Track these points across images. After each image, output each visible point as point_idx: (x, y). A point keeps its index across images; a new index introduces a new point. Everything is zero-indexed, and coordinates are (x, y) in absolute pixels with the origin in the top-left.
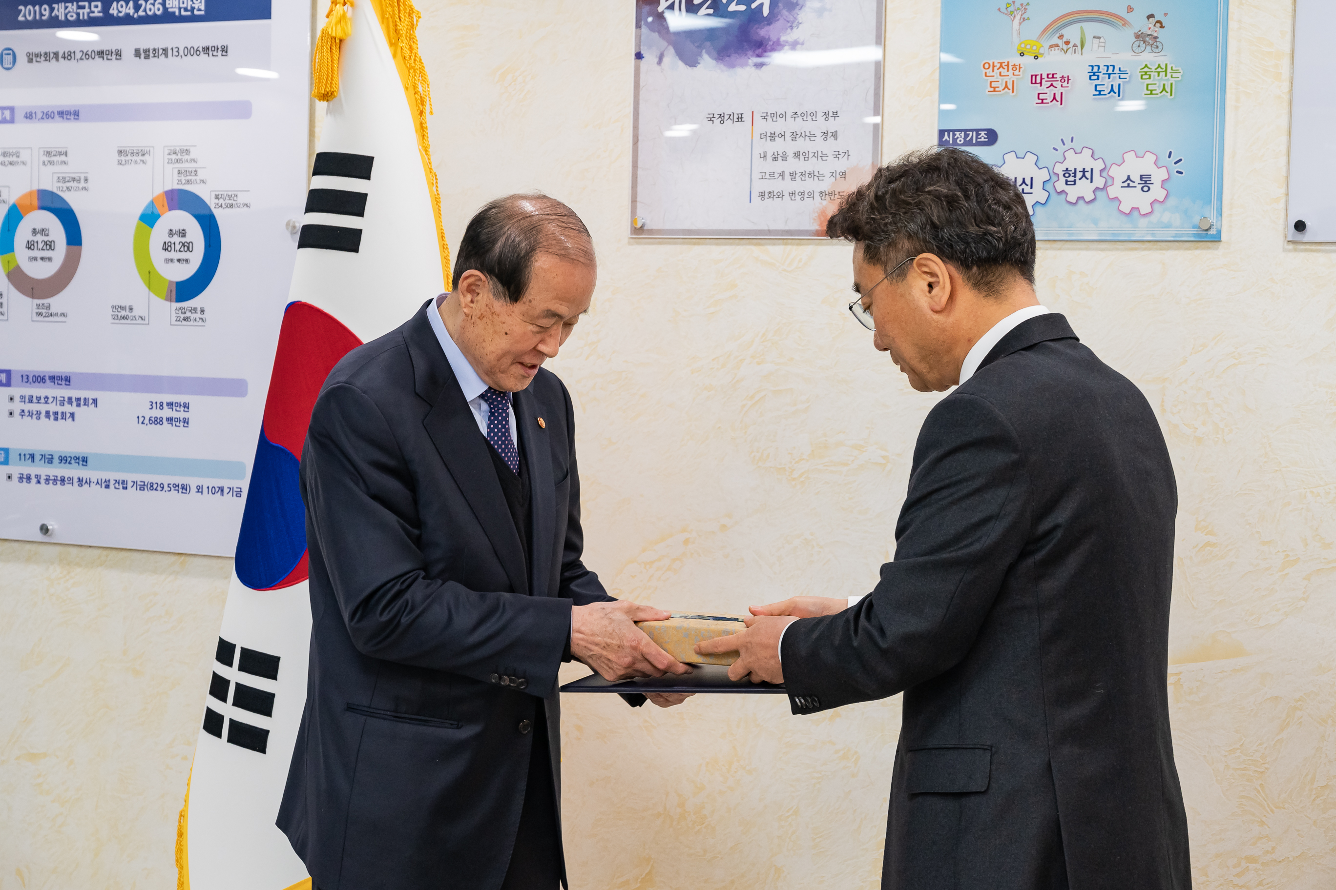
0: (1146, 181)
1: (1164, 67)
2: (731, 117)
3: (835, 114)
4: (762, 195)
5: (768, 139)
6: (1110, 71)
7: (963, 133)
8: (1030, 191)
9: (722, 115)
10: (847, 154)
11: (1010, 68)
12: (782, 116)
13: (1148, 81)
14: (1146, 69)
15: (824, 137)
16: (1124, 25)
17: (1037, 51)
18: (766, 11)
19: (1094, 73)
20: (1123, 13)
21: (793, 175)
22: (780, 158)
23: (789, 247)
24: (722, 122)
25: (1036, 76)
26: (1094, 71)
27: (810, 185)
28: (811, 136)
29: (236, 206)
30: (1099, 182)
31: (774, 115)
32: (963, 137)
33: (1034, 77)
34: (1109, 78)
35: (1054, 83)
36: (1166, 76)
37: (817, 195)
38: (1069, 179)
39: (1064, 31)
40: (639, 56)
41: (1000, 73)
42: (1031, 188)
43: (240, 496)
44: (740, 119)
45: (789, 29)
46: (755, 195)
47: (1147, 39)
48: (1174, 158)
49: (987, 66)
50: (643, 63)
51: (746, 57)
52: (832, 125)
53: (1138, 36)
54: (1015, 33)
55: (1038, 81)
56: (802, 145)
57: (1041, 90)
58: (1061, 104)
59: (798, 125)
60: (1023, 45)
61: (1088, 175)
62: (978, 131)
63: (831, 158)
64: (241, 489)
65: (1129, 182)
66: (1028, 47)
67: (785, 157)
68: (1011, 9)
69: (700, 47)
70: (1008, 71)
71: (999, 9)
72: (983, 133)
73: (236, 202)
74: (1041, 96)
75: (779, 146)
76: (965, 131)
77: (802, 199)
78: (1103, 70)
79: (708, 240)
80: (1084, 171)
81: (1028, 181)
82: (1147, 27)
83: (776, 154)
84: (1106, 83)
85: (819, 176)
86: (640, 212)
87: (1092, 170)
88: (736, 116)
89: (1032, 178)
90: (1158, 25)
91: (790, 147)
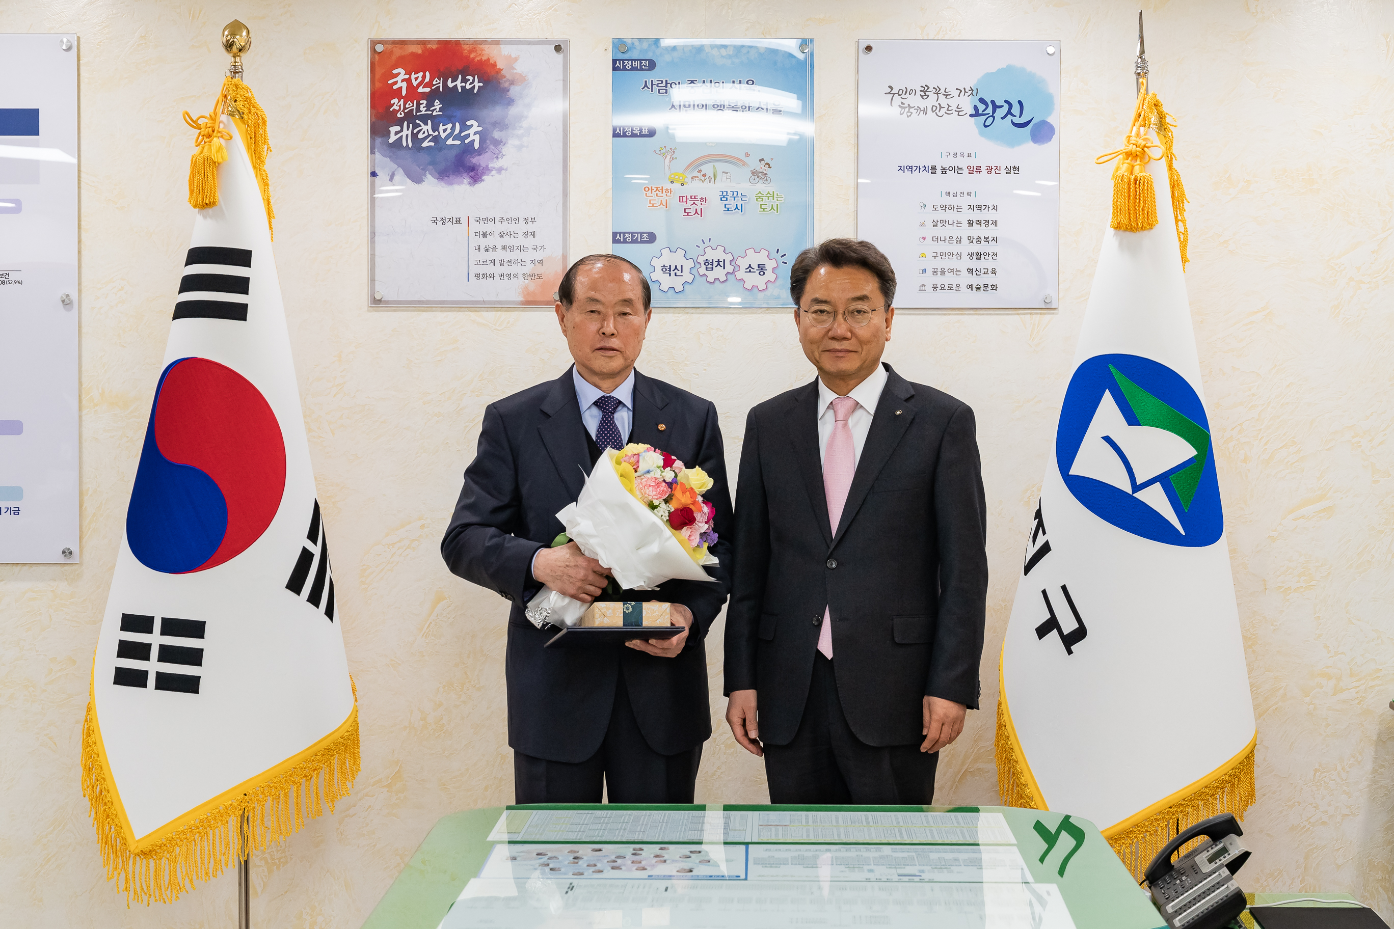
0: (762, 268)
1: (772, 194)
2: (451, 220)
3: (533, 220)
4: (477, 276)
5: (481, 236)
6: (735, 195)
7: (630, 234)
8: (681, 274)
9: (444, 218)
10: (543, 247)
11: (664, 191)
12: (491, 220)
13: (762, 203)
14: (760, 195)
15: (525, 235)
16: (744, 165)
17: (683, 181)
18: (477, 146)
19: (724, 196)
20: (743, 157)
21: (501, 262)
22: (491, 250)
23: (499, 313)
24: (444, 223)
25: (683, 197)
26: (724, 195)
27: (514, 269)
28: (515, 235)
29: (8, 283)
30: (729, 268)
31: (485, 220)
32: (631, 237)
33: (681, 198)
34: (734, 200)
35: (696, 202)
36: (773, 199)
37: (520, 276)
38: (708, 267)
39: (701, 168)
40: (374, 174)
41: (657, 194)
42: (682, 272)
43: (18, 514)
44: (458, 221)
45: (495, 159)
46: (472, 276)
47: (760, 175)
48: (781, 254)
49: (647, 189)
50: (377, 179)
51: (462, 178)
52: (531, 228)
53: (753, 173)
54: (667, 168)
55: (685, 200)
56: (507, 241)
57: (686, 206)
58: (701, 216)
59: (505, 227)
60: (673, 176)
61: (722, 264)
62: (641, 233)
63: (530, 250)
64: (18, 508)
65: (750, 268)
66: (677, 177)
67: (494, 249)
68: (664, 151)
69: (424, 170)
70: (662, 193)
71: (655, 151)
72: (645, 235)
73: (8, 280)
74: (687, 211)
75: (490, 241)
76: (632, 233)
77: (509, 279)
78: (730, 194)
79: (434, 308)
80: (719, 261)
81: (679, 268)
82: (760, 167)
83: (488, 247)
84: (732, 203)
85: (523, 263)
86: (377, 288)
87: (724, 260)
88: (455, 220)
89: (682, 266)
90: (767, 166)
91: (499, 242)
